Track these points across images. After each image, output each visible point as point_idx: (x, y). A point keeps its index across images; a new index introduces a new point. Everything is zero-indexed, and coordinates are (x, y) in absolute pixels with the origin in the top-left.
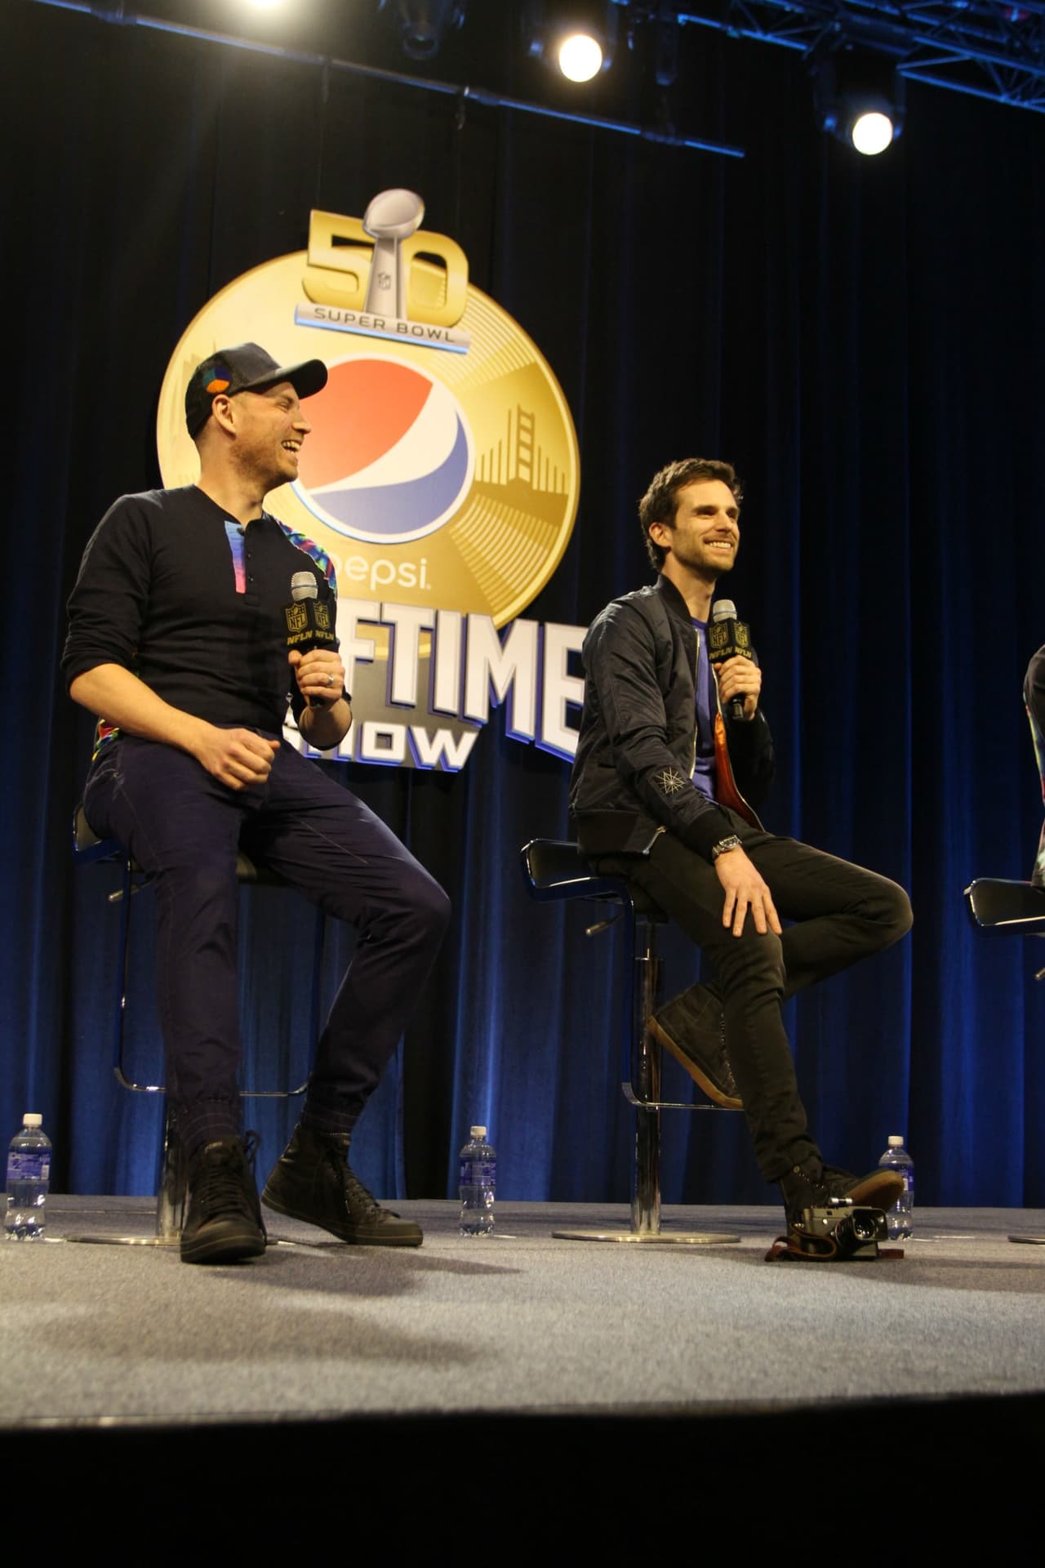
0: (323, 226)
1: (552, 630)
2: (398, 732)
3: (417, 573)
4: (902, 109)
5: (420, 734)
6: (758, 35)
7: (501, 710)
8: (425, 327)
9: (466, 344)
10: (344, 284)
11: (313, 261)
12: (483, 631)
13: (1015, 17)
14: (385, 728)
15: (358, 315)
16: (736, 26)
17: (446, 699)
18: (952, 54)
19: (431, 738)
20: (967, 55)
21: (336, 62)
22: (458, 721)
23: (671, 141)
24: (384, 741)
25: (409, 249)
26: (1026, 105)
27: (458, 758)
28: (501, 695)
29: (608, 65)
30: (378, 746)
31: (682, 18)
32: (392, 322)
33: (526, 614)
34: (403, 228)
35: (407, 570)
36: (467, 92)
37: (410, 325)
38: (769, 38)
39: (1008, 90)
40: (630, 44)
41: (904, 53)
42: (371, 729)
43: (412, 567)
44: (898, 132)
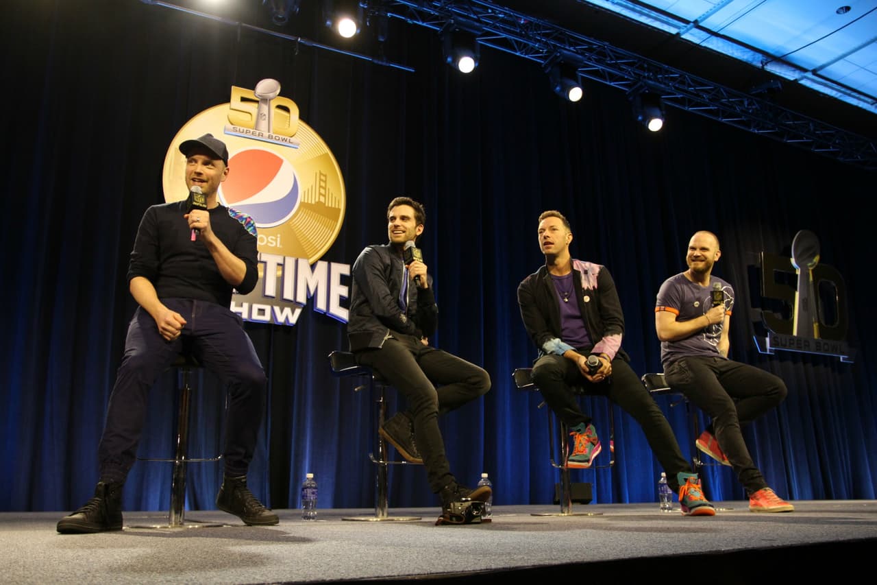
0: (237, 93)
1: (334, 265)
2: (268, 308)
3: (276, 240)
4: (478, 56)
5: (277, 309)
6: (420, 23)
7: (312, 299)
8: (280, 136)
9: (299, 145)
10: (246, 117)
11: (232, 107)
12: (304, 265)
13: (522, 22)
14: (262, 307)
15: (252, 131)
16: (411, 20)
17: (288, 295)
18: (499, 35)
19: (282, 311)
20: (504, 36)
21: (244, 25)
22: (293, 304)
23: (384, 64)
24: (262, 312)
25: (274, 104)
26: (527, 57)
27: (293, 320)
28: (312, 293)
29: (359, 31)
30: (259, 314)
31: (389, 14)
32: (266, 134)
33: (322, 259)
34: (271, 95)
35: (272, 239)
36: (299, 39)
37: (274, 136)
38: (425, 24)
39: (520, 50)
40: (368, 24)
41: (480, 33)
42: (256, 307)
43: (274, 238)
44: (477, 65)
